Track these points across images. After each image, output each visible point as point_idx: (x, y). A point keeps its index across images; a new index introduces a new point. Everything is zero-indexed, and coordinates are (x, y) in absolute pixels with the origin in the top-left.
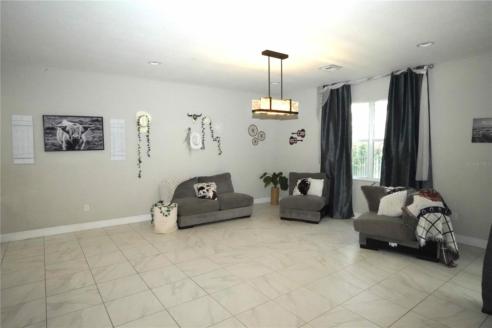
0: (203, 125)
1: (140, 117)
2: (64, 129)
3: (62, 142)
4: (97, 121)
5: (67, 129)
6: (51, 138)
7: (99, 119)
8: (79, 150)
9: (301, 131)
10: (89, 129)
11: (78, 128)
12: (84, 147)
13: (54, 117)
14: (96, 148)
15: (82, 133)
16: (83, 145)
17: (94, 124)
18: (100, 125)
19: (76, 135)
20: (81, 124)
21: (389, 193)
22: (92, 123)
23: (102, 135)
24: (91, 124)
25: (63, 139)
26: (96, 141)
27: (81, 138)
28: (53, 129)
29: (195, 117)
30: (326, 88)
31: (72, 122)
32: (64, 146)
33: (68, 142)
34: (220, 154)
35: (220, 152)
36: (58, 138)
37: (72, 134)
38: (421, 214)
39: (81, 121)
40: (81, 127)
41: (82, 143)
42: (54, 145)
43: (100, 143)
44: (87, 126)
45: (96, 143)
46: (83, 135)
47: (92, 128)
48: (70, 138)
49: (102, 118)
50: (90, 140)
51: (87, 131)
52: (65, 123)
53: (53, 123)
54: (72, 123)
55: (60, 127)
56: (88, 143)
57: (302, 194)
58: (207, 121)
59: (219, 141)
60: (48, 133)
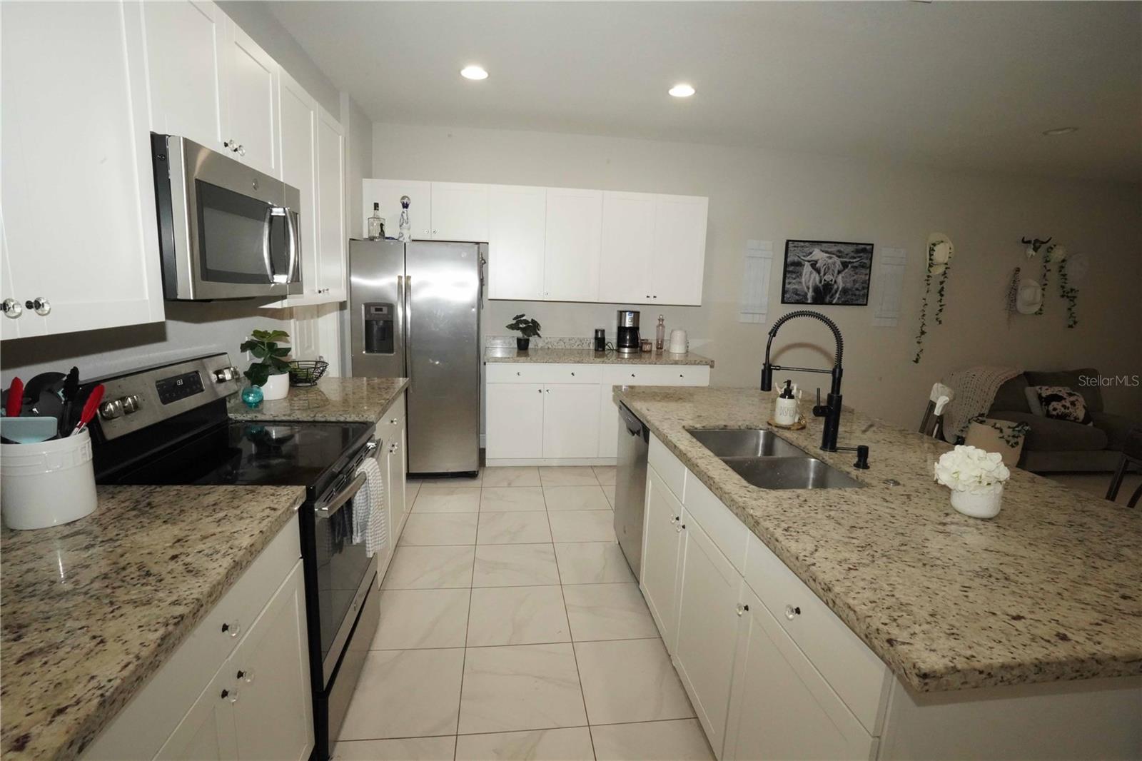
0: (1047, 261)
1: (934, 245)
2: (814, 264)
3: (808, 288)
4: (864, 250)
5: (817, 265)
6: (794, 281)
7: (868, 247)
8: (830, 303)
10: (850, 266)
11: (834, 263)
12: (838, 298)
13: (802, 244)
14: (856, 302)
15: (839, 272)
16: (837, 295)
17: (859, 257)
18: (867, 258)
19: (828, 277)
20: (839, 257)
22: (855, 255)
23: (867, 278)
24: (855, 258)
25: (811, 285)
26: (857, 289)
27: (835, 282)
28: (799, 264)
29: (1037, 245)
31: (827, 252)
32: (810, 294)
33: (816, 289)
34: (1070, 326)
35: (1071, 323)
36: (803, 280)
37: (824, 275)
39: (839, 251)
40: (838, 261)
41: (836, 292)
42: (796, 292)
43: (862, 293)
44: (848, 260)
45: (857, 293)
46: (840, 277)
47: (855, 264)
48: (821, 282)
49: (872, 245)
50: (849, 285)
51: (846, 270)
52: (818, 254)
53: (800, 255)
54: (828, 255)
55: (809, 261)
56: (845, 291)
58: (1058, 254)
59: (1075, 297)
60: (790, 272)
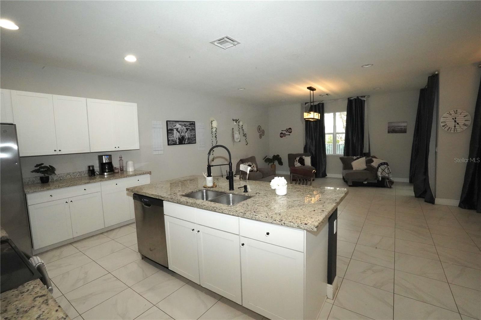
0: (239, 126)
1: (212, 121)
2: (177, 129)
3: (177, 139)
4: (192, 124)
5: (178, 130)
6: (171, 136)
7: (194, 123)
8: (185, 144)
9: (288, 129)
10: (189, 129)
11: (184, 129)
12: (187, 142)
13: (172, 122)
14: (192, 143)
15: (186, 132)
16: (186, 140)
17: (191, 126)
18: (193, 127)
19: (183, 134)
20: (185, 126)
21: (356, 159)
22: (190, 126)
23: (195, 133)
24: (190, 127)
25: (177, 137)
26: (192, 138)
27: (185, 136)
28: (172, 130)
29: (236, 121)
30: (307, 105)
31: (181, 125)
32: (177, 141)
33: (179, 139)
34: (247, 145)
35: (247, 144)
36: (174, 136)
37: (181, 133)
38: (379, 166)
39: (185, 124)
40: (185, 128)
41: (186, 139)
42: (173, 141)
43: (194, 139)
44: (188, 128)
45: (192, 139)
46: (186, 134)
47: (191, 129)
48: (180, 136)
49: (195, 122)
50: (189, 137)
51: (188, 131)
52: (178, 126)
53: (172, 126)
54: (181, 126)
55: (175, 129)
56: (189, 139)
57: (302, 166)
58: (241, 124)
59: (246, 136)
60: (169, 133)
